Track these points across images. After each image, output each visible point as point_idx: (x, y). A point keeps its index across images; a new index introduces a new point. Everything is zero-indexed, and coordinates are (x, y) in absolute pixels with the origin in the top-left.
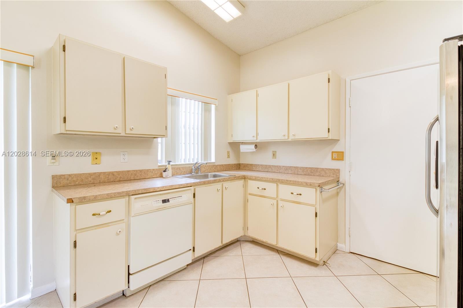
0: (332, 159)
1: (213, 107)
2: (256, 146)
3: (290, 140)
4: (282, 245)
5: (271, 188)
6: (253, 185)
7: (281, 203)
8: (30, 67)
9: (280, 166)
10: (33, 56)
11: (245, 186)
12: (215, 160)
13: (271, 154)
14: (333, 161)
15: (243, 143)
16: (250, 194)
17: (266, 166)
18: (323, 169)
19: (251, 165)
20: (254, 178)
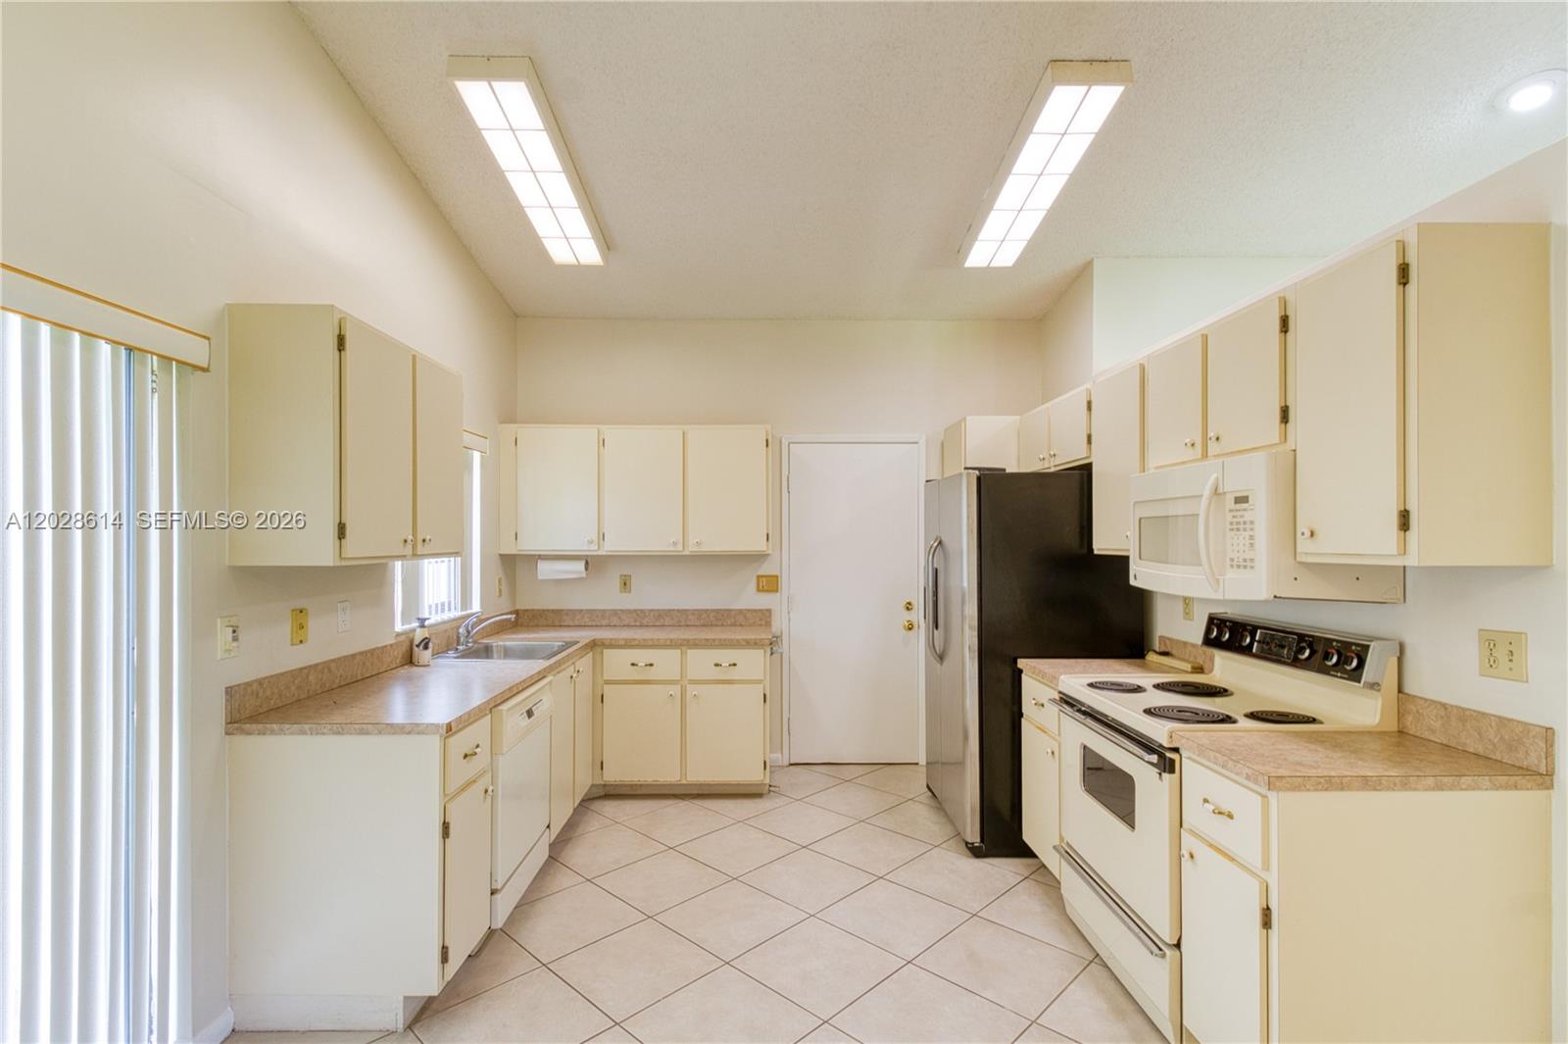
0: (758, 590)
1: (477, 456)
2: (587, 563)
3: (686, 553)
4: (700, 773)
5: (666, 661)
6: (617, 662)
7: (691, 690)
8: (174, 363)
9: (642, 611)
10: (208, 339)
11: (597, 667)
12: (482, 607)
13: (617, 583)
14: (760, 594)
15: (541, 557)
16: (608, 682)
17: (604, 611)
18: (740, 611)
19: (558, 612)
20: (623, 643)
